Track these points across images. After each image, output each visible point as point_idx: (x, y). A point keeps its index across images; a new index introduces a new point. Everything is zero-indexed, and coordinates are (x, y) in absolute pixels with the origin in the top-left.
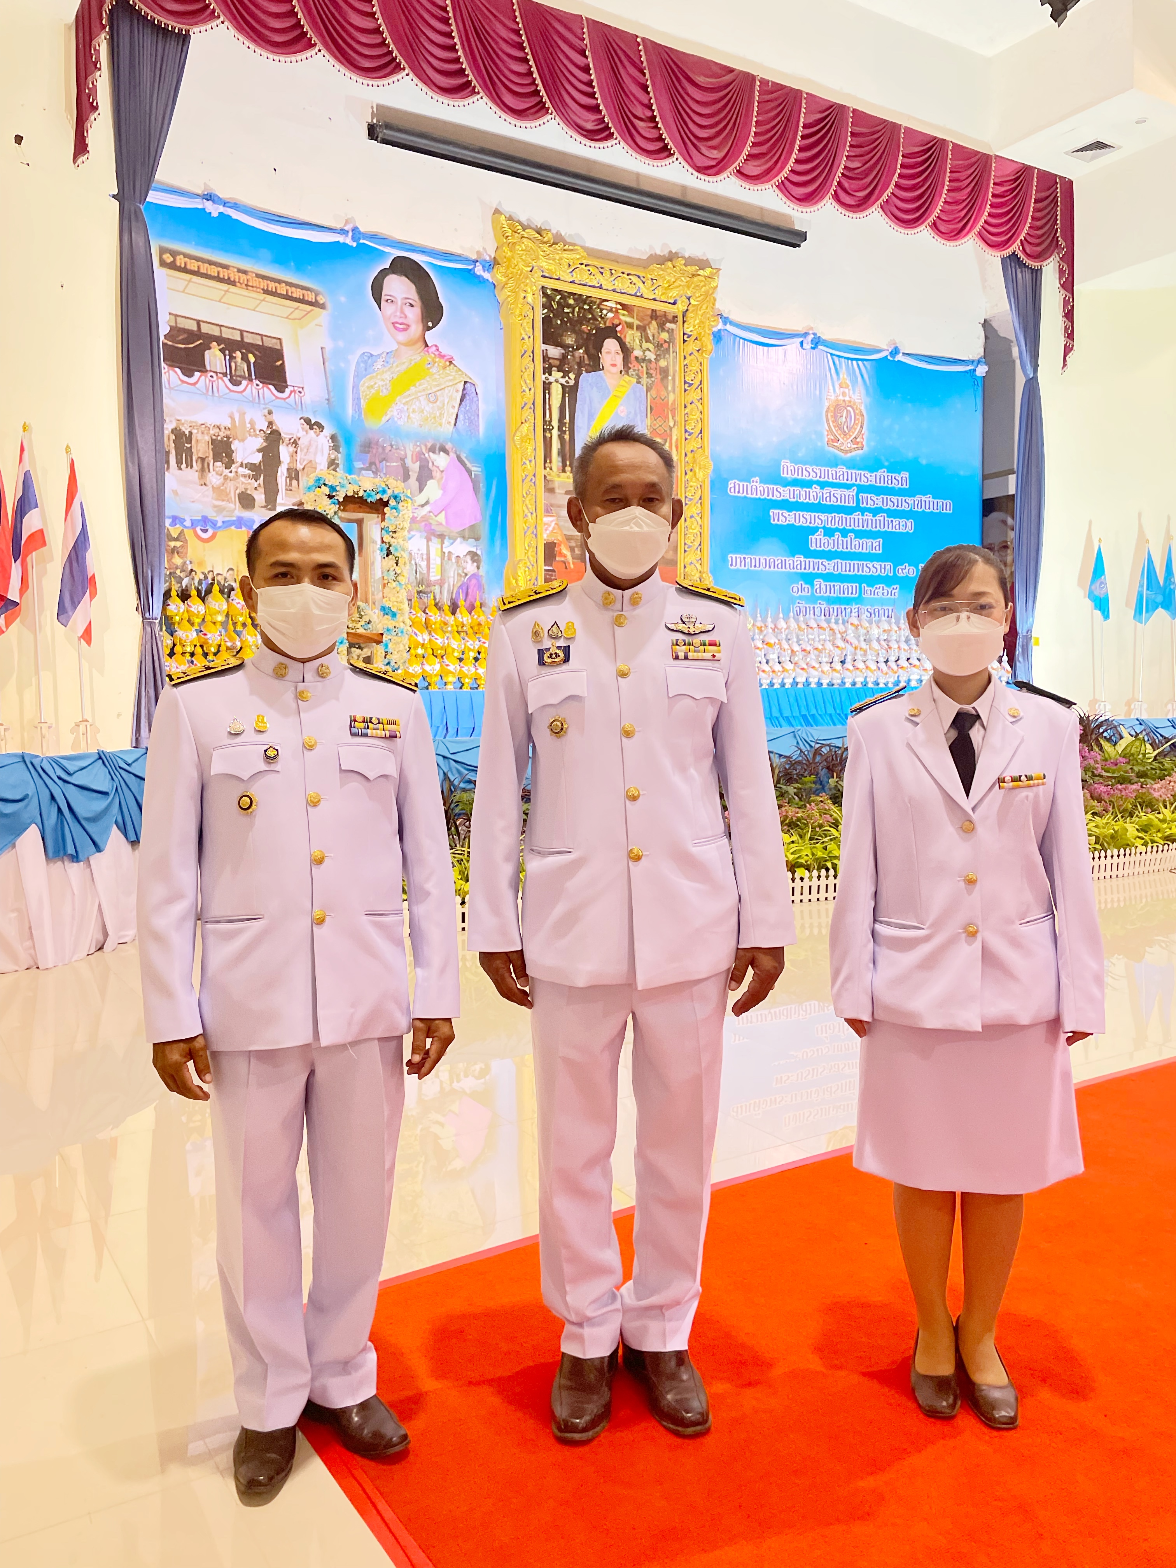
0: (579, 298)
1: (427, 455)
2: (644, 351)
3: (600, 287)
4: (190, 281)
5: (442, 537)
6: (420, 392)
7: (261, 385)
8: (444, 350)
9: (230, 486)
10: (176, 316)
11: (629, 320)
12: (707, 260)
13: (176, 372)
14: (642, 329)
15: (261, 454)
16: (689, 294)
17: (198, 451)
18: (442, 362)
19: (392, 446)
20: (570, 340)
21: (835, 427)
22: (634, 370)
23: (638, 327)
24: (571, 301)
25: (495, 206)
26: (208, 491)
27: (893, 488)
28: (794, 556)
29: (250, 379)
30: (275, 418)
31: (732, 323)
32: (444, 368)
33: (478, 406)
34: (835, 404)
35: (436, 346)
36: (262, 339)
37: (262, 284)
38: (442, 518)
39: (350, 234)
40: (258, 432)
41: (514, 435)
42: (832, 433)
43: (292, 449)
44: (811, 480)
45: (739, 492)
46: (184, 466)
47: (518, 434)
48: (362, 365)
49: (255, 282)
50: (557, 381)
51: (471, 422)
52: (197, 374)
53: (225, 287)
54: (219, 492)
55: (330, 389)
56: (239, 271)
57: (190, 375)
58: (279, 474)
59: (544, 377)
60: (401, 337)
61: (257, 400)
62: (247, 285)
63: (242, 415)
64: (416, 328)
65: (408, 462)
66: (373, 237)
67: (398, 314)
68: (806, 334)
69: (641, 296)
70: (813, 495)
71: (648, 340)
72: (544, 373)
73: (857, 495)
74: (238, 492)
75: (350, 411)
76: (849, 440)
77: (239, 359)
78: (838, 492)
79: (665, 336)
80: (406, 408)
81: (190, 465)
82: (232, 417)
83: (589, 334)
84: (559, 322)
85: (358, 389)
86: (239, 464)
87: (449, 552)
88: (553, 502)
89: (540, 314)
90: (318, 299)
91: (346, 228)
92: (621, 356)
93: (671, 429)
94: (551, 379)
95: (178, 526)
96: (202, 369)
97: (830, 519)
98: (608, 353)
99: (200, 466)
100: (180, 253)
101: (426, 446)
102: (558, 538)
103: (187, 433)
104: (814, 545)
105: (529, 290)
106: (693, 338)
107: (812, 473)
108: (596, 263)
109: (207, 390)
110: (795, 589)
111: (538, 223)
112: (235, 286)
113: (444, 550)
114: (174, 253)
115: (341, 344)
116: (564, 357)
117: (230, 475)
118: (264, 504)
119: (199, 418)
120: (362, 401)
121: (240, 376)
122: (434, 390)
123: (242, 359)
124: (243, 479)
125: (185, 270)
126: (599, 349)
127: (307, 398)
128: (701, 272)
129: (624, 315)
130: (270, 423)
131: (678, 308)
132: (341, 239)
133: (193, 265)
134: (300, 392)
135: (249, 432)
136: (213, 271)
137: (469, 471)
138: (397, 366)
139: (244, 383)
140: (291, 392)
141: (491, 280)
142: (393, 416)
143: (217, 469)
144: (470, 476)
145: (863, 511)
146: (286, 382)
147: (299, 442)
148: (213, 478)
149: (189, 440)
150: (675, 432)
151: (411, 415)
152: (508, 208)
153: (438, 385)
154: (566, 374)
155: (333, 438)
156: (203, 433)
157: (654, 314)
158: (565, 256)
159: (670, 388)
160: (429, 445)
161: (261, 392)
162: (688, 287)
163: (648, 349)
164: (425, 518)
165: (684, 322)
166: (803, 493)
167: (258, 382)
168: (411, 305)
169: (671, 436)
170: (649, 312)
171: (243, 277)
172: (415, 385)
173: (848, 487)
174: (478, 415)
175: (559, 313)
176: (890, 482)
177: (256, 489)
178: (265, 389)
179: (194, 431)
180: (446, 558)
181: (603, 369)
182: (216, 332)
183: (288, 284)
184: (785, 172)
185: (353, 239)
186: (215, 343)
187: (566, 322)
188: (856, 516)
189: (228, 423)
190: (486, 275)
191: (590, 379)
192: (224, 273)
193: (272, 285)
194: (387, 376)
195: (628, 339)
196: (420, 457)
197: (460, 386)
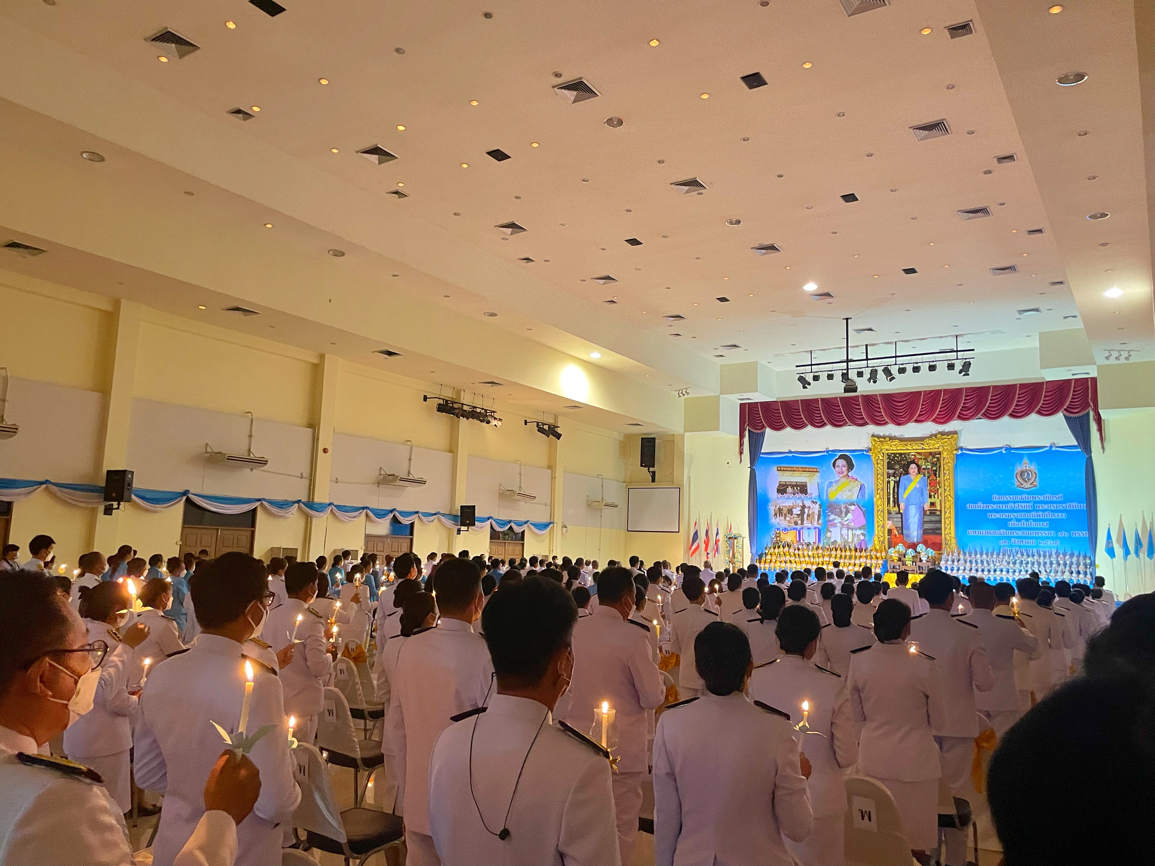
0: (901, 454)
1: (848, 506)
3: (908, 449)
4: (783, 473)
5: (852, 529)
6: (847, 489)
8: (854, 477)
9: (792, 520)
10: (780, 482)
12: (957, 431)
13: (780, 494)
14: (925, 459)
15: (800, 511)
16: (943, 445)
18: (854, 480)
20: (897, 467)
21: (1021, 480)
23: (924, 459)
24: (898, 455)
25: (872, 434)
26: (786, 521)
27: (1054, 501)
28: (1000, 530)
29: (798, 493)
30: (804, 502)
31: (966, 450)
32: (854, 482)
33: (865, 491)
34: (1021, 471)
35: (852, 476)
36: (802, 483)
37: (802, 470)
38: (852, 524)
39: (826, 452)
40: (800, 506)
41: (877, 498)
42: (1020, 482)
43: (808, 509)
44: (1008, 501)
48: (829, 485)
49: (800, 469)
50: (892, 480)
51: (863, 496)
52: (785, 494)
53: (792, 472)
54: (789, 521)
58: (805, 516)
60: (841, 476)
61: (800, 498)
62: (798, 471)
63: (796, 502)
64: (845, 473)
65: (842, 509)
66: (832, 451)
67: (840, 470)
68: (1003, 448)
69: (924, 449)
70: (1010, 506)
71: (928, 462)
72: (887, 478)
73: (1033, 505)
75: (825, 497)
76: (1030, 484)
77: (795, 489)
78: (1023, 504)
79: (935, 459)
80: (842, 494)
81: (782, 516)
82: (793, 503)
83: (905, 464)
84: (893, 462)
85: (828, 491)
88: (891, 516)
89: (886, 461)
90: (817, 470)
92: (917, 469)
93: (938, 489)
94: (890, 480)
95: (779, 530)
96: (786, 493)
97: (1018, 515)
98: (912, 469)
99: (785, 516)
101: (848, 504)
102: (893, 527)
104: (1010, 525)
105: (881, 456)
107: (1008, 498)
108: (905, 442)
109: (787, 497)
110: (1002, 542)
112: (795, 471)
114: (780, 467)
115: (823, 480)
116: (895, 473)
117: (792, 517)
118: (801, 524)
119: (784, 505)
120: (829, 494)
122: (851, 488)
126: (908, 468)
127: (813, 496)
128: (948, 437)
130: (803, 503)
131: (940, 450)
132: (823, 454)
133: (785, 469)
134: (811, 495)
135: (797, 506)
136: (790, 469)
137: (862, 510)
138: (840, 484)
139: (796, 494)
140: (809, 495)
142: (838, 497)
143: (789, 516)
145: (1037, 511)
146: (807, 493)
147: (810, 507)
148: (788, 519)
149: (782, 510)
150: (940, 490)
151: (843, 496)
154: (895, 477)
155: (820, 505)
157: (930, 453)
158: (893, 443)
159: (937, 476)
161: (801, 496)
162: (942, 443)
164: (847, 525)
166: (1004, 506)
167: (800, 494)
168: (845, 467)
170: (928, 453)
171: (797, 469)
172: (845, 488)
173: (1028, 502)
174: (865, 494)
175: (893, 460)
176: (1052, 498)
177: (799, 520)
181: (910, 474)
182: (790, 483)
183: (808, 468)
184: (935, 416)
186: (790, 486)
187: (896, 462)
188: (1033, 513)
189: (792, 505)
190: (867, 454)
191: (905, 478)
192: (793, 469)
193: (805, 469)
194: (836, 487)
195: (920, 463)
196: (846, 507)
197: (859, 486)
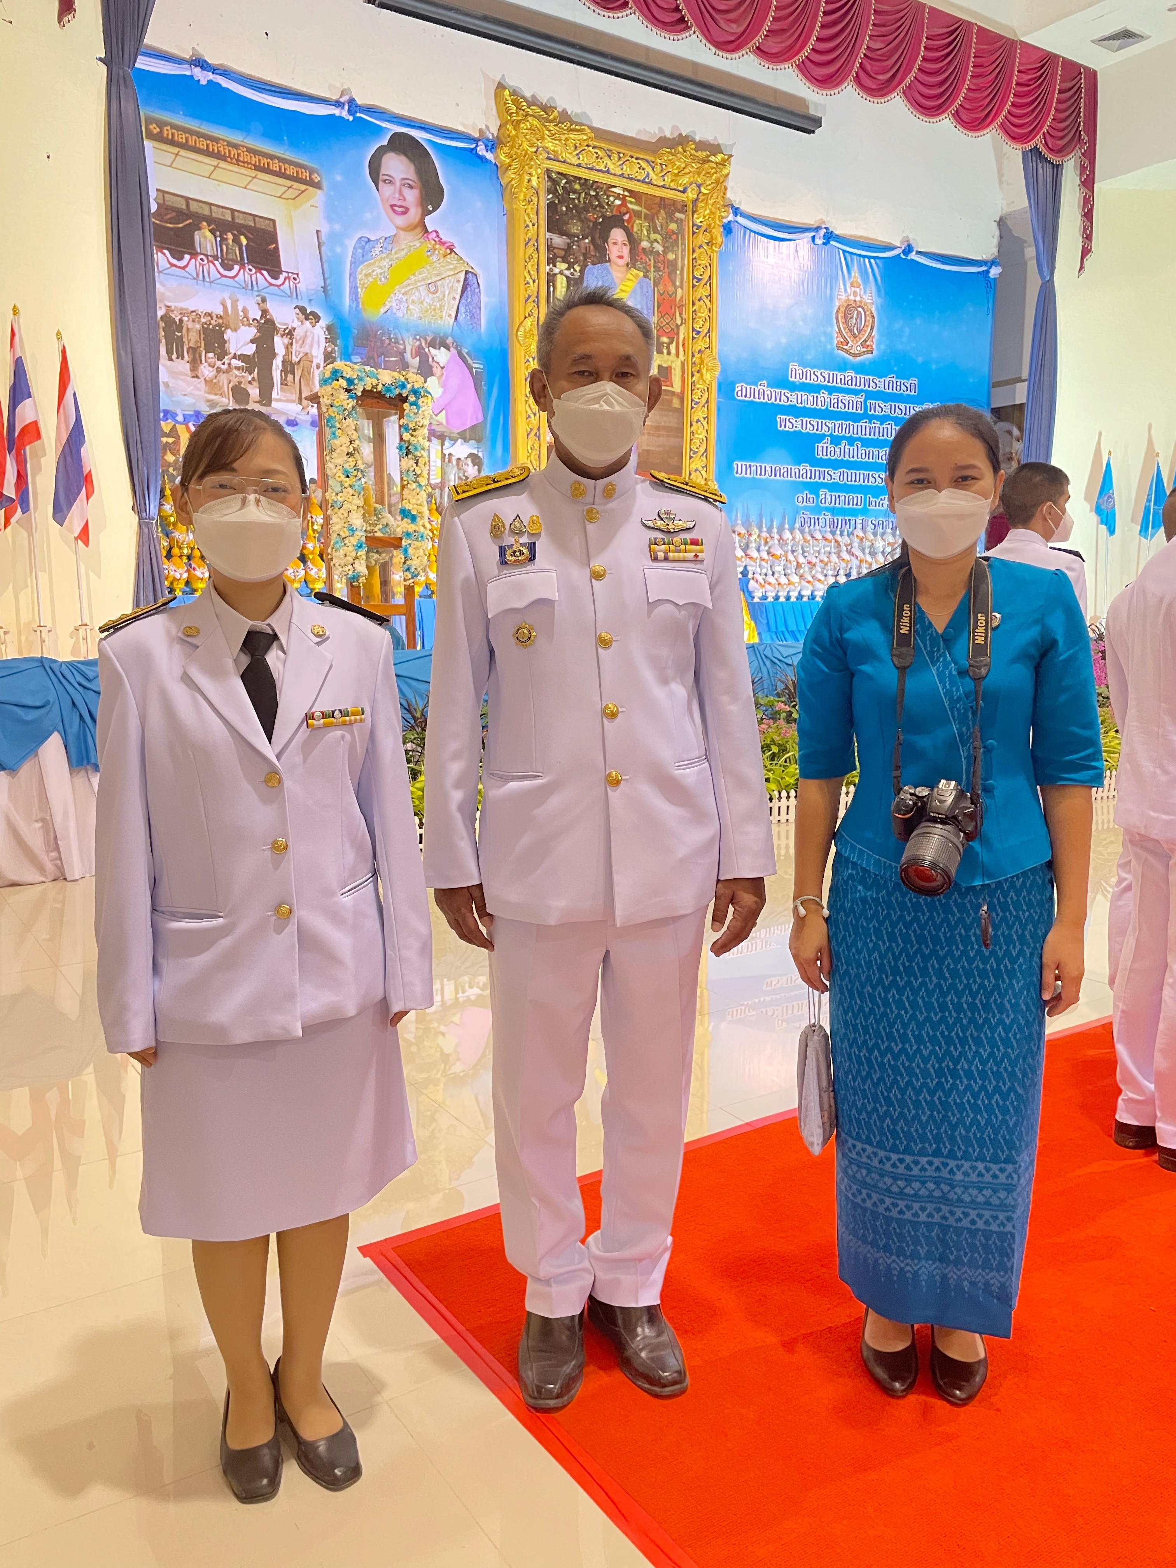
0: (585, 185)
1: (427, 350)
2: (652, 243)
3: (608, 172)
4: (177, 155)
5: (442, 438)
6: (420, 281)
7: (254, 270)
8: (444, 237)
10: (164, 192)
11: (636, 208)
12: (718, 145)
13: (164, 254)
14: (650, 218)
15: (255, 345)
16: (700, 181)
17: (189, 341)
18: (443, 250)
19: (391, 339)
20: (575, 228)
21: (845, 329)
22: (642, 263)
24: (577, 187)
25: (498, 79)
27: (902, 394)
28: (799, 465)
29: (241, 263)
30: (270, 306)
31: (743, 215)
32: (445, 256)
33: (479, 297)
34: (845, 305)
35: (437, 232)
36: (254, 220)
37: (253, 159)
38: (442, 417)
39: (346, 107)
40: (251, 322)
41: (518, 330)
42: (842, 335)
43: (286, 340)
44: (819, 385)
45: (746, 396)
46: (174, 356)
47: (521, 329)
48: (360, 251)
49: (247, 156)
50: (561, 273)
51: (472, 316)
52: (187, 257)
53: (215, 162)
55: (327, 276)
56: (230, 144)
57: (180, 259)
58: (274, 367)
59: (548, 268)
60: (400, 220)
61: (250, 287)
62: (238, 160)
64: (414, 213)
65: (408, 356)
66: (370, 110)
67: (397, 195)
68: (818, 229)
69: (650, 183)
70: (821, 400)
71: (656, 231)
72: (548, 265)
73: (865, 401)
74: (231, 385)
75: (347, 300)
76: (859, 344)
77: (230, 242)
78: (847, 398)
79: (673, 226)
80: (405, 299)
81: (181, 355)
82: (224, 305)
83: (596, 222)
84: (564, 209)
85: (355, 278)
86: (231, 356)
87: (450, 454)
89: (544, 199)
90: (313, 177)
91: (342, 100)
92: (628, 248)
93: (678, 327)
94: (556, 270)
95: (169, 421)
96: (192, 251)
97: (837, 426)
98: (615, 243)
99: (191, 357)
100: (166, 124)
101: (426, 340)
103: (177, 320)
104: (820, 453)
105: (534, 173)
106: (703, 229)
107: (820, 377)
108: (603, 145)
109: (198, 274)
110: (800, 499)
111: (544, 98)
112: (225, 160)
113: (445, 452)
114: (161, 124)
115: (337, 227)
116: (569, 246)
117: (222, 366)
118: (258, 398)
120: (359, 290)
121: (231, 260)
122: (434, 279)
123: (233, 241)
124: (236, 372)
125: (172, 143)
126: (605, 238)
127: (302, 287)
128: (712, 158)
129: (631, 202)
131: (687, 197)
132: (336, 112)
133: (181, 138)
134: (295, 279)
135: (242, 321)
136: (202, 144)
137: (470, 368)
138: (396, 253)
139: (237, 267)
140: (285, 279)
141: (493, 161)
142: (391, 307)
143: (209, 361)
144: (471, 373)
145: (871, 418)
146: (279, 266)
147: (295, 333)
149: (180, 328)
150: (682, 330)
151: (411, 307)
152: (512, 81)
153: (438, 275)
154: (571, 266)
155: (329, 329)
156: (193, 321)
157: (662, 203)
158: (572, 136)
159: (678, 284)
160: (429, 339)
161: (254, 277)
162: (699, 174)
163: (656, 241)
165: (693, 212)
166: (811, 398)
167: (250, 267)
168: (411, 187)
169: (678, 335)
170: (658, 200)
171: (234, 152)
172: (414, 274)
173: (856, 392)
174: (480, 308)
175: (565, 199)
176: (898, 388)
177: (250, 383)
178: (258, 274)
179: (185, 319)
180: (447, 460)
181: (609, 261)
182: (206, 212)
183: (281, 160)
184: (806, 51)
185: (350, 112)
186: (205, 224)
187: (572, 209)
188: (863, 423)
190: (489, 156)
191: (595, 271)
192: (214, 148)
193: (264, 161)
194: (386, 263)
195: (635, 229)
196: (419, 352)
197: (462, 276)
